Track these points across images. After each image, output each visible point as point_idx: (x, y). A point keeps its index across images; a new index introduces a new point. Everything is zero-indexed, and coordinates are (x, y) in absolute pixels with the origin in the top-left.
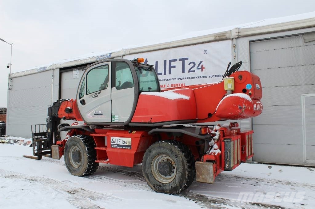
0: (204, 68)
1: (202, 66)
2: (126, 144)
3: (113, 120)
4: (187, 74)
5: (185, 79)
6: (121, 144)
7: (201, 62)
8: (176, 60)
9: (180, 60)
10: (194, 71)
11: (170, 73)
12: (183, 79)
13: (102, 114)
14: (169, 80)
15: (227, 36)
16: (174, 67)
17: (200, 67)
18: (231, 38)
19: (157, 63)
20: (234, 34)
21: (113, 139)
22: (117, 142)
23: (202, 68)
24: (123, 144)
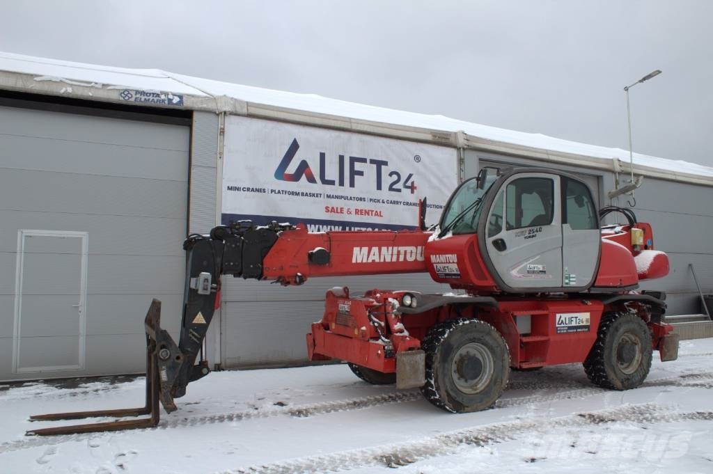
0: (416, 188)
1: (413, 183)
2: (581, 324)
3: (567, 283)
4: (385, 194)
5: (383, 202)
6: (574, 324)
7: (410, 176)
8: (364, 160)
9: (372, 162)
10: (399, 190)
11: (352, 185)
12: (379, 201)
13: (545, 272)
14: (351, 198)
15: (452, 140)
16: (361, 173)
17: (409, 184)
18: (458, 146)
19: (322, 156)
20: (461, 142)
21: (561, 317)
22: (567, 322)
23: (412, 188)
24: (577, 324)
